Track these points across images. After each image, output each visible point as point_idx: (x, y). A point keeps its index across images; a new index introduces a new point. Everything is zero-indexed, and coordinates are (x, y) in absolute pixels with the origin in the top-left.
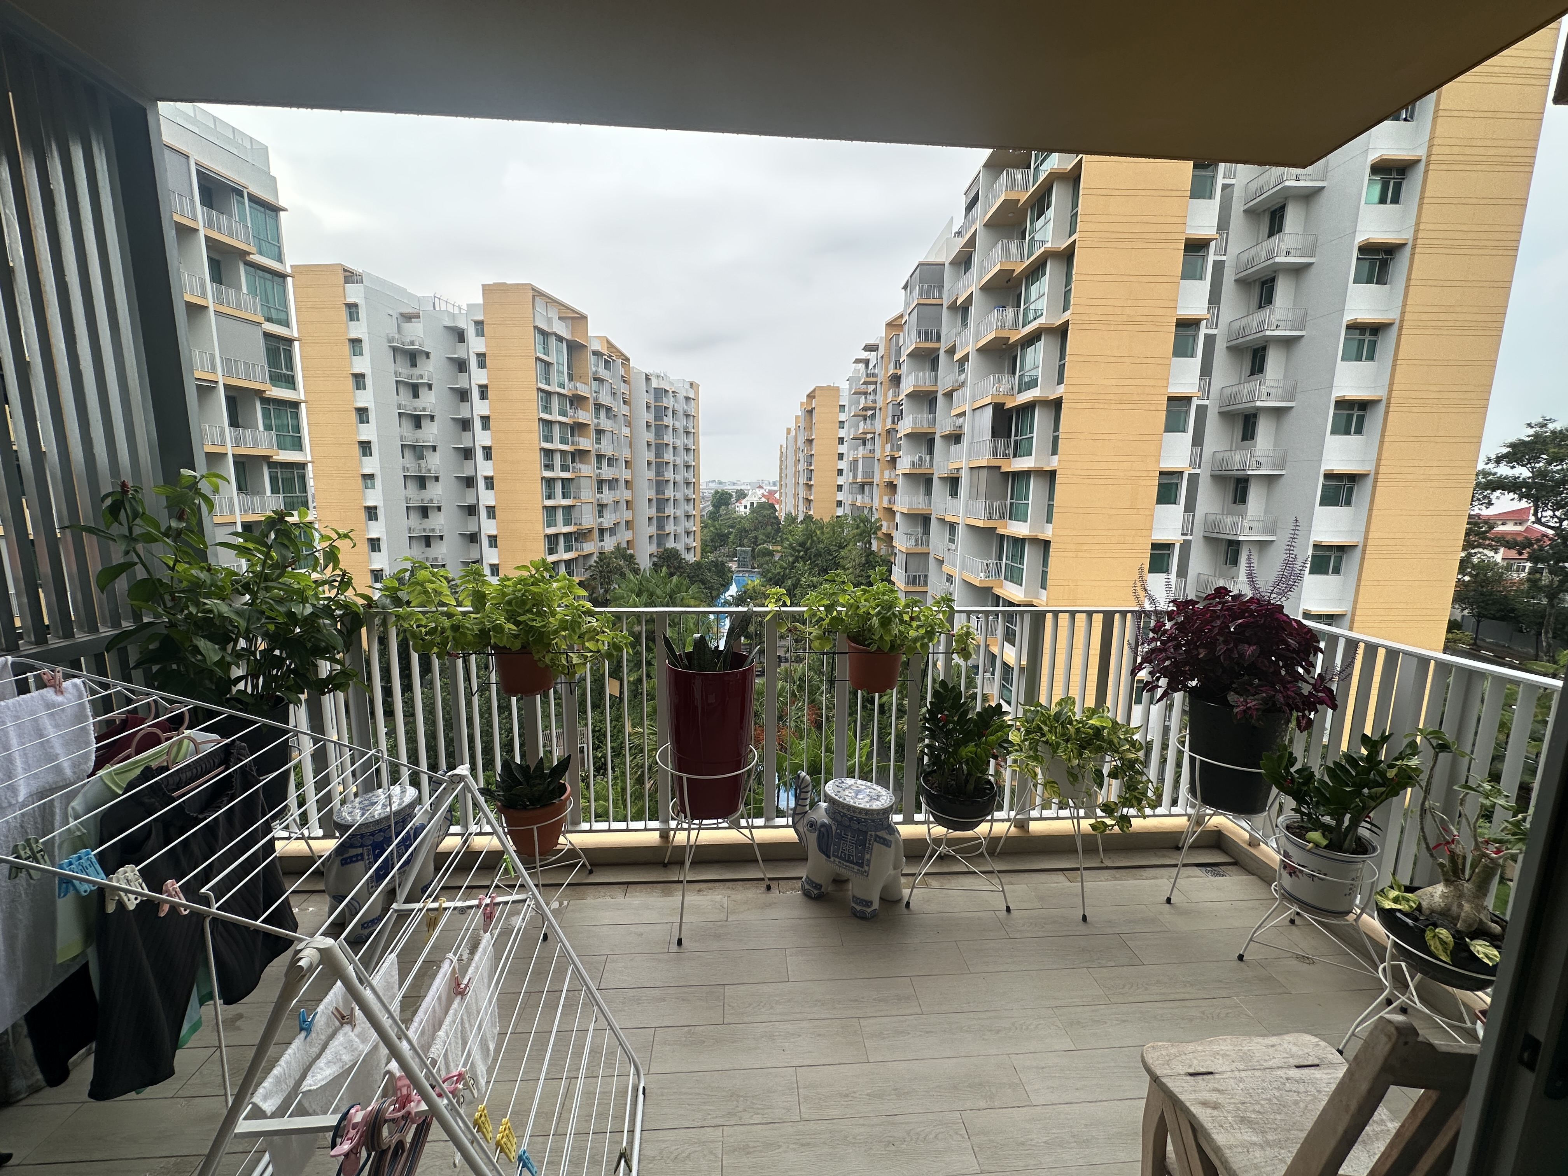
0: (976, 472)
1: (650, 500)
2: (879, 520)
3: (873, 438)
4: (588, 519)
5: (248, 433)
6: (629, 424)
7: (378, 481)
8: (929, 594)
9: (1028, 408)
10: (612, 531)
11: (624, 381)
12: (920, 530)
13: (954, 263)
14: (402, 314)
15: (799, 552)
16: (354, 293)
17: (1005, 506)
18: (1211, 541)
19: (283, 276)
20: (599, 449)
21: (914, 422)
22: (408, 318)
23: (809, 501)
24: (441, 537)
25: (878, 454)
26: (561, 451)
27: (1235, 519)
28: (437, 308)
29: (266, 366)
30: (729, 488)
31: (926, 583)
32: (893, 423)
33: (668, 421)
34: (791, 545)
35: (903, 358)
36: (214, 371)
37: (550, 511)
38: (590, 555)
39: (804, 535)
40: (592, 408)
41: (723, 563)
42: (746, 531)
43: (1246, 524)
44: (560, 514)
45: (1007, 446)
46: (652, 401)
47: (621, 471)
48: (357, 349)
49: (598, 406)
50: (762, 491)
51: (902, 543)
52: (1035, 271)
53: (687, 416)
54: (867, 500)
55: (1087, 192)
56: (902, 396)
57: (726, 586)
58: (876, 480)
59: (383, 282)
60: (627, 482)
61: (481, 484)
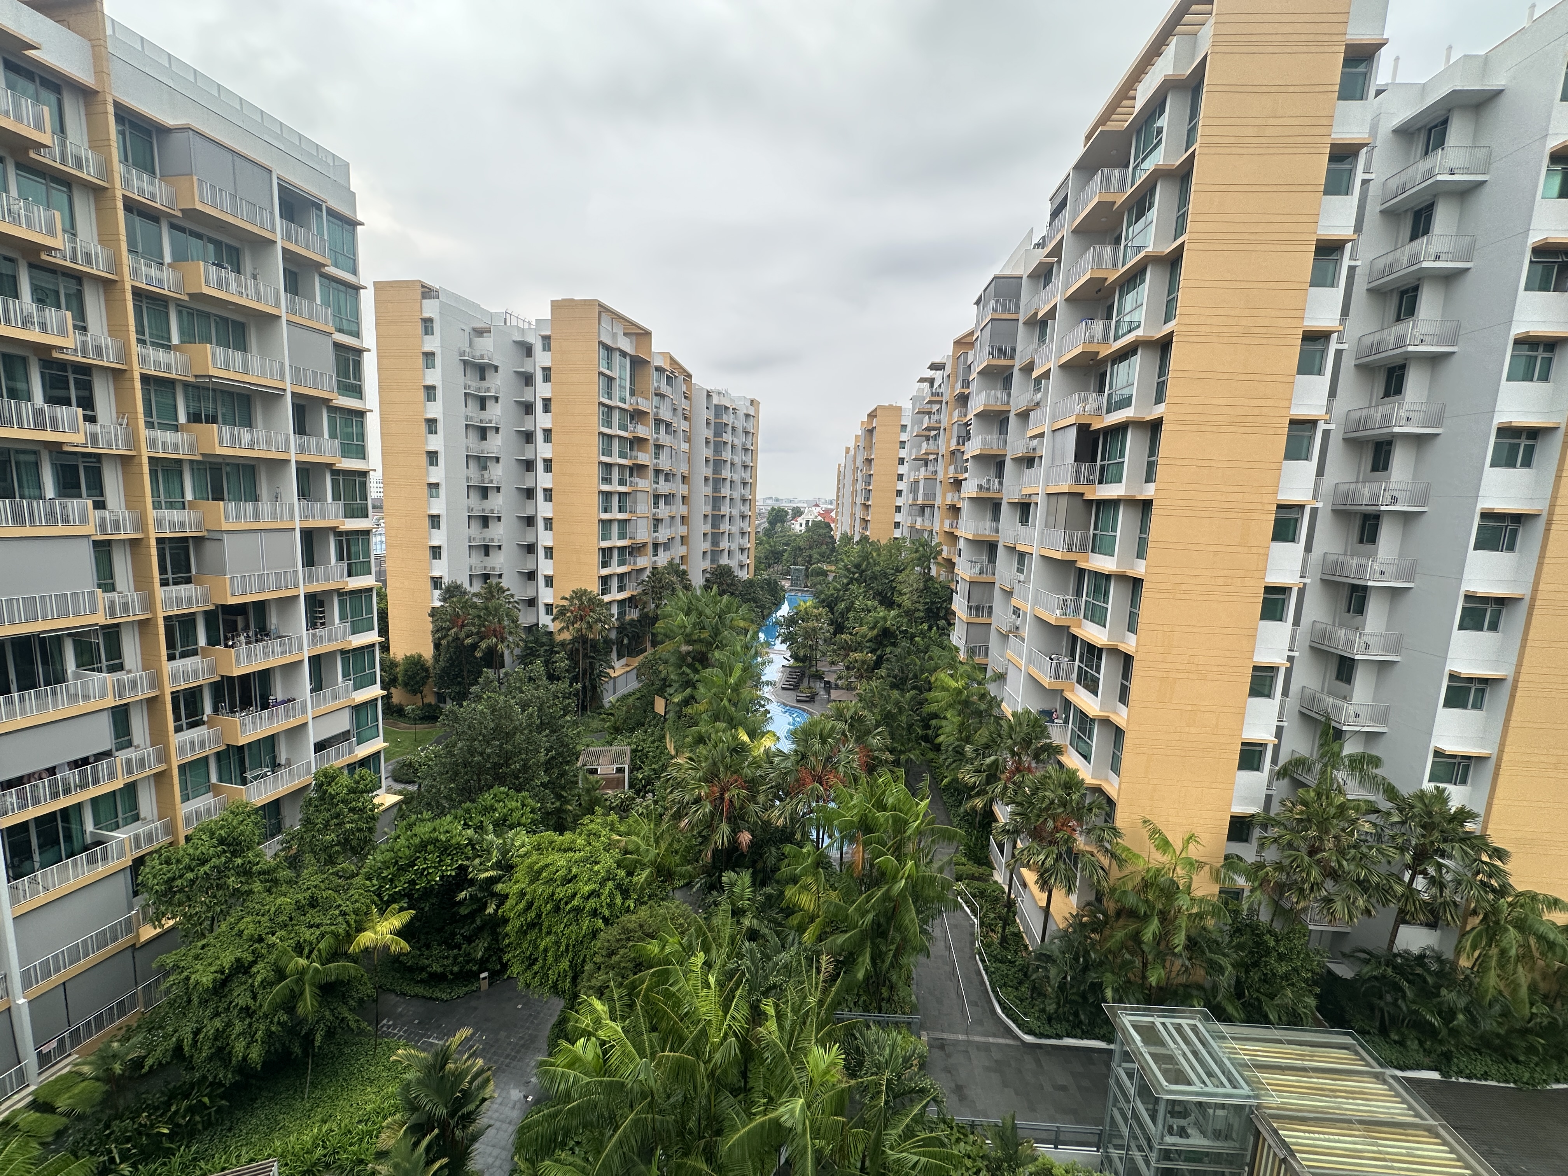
0: (1054, 499)
1: (705, 516)
2: (939, 544)
3: (936, 460)
4: (643, 534)
5: (313, 440)
6: (688, 440)
7: (442, 491)
8: (993, 627)
9: (1120, 429)
10: (667, 546)
11: (686, 397)
12: (985, 558)
13: (1034, 276)
14: (474, 329)
15: (854, 573)
16: (430, 309)
17: (1087, 537)
18: (1330, 584)
19: (357, 288)
20: (657, 464)
21: (984, 443)
22: (480, 332)
23: (865, 522)
24: (500, 547)
25: (940, 476)
26: (620, 465)
27: (1363, 561)
28: (508, 324)
29: (335, 376)
30: (786, 506)
31: (990, 614)
32: (958, 444)
33: (727, 437)
34: (845, 566)
35: (974, 375)
36: (283, 379)
37: (606, 524)
38: (643, 570)
39: (859, 556)
40: (652, 423)
41: (776, 582)
42: (801, 550)
43: (1377, 567)
44: (615, 528)
45: (1092, 472)
46: (712, 418)
47: (678, 487)
48: (430, 362)
49: (658, 422)
50: (818, 509)
51: (965, 570)
52: (1133, 278)
53: (746, 433)
54: (927, 523)
55: (1200, 188)
56: (970, 416)
57: (778, 605)
58: (938, 502)
59: (458, 298)
60: (684, 497)
61: (540, 495)
